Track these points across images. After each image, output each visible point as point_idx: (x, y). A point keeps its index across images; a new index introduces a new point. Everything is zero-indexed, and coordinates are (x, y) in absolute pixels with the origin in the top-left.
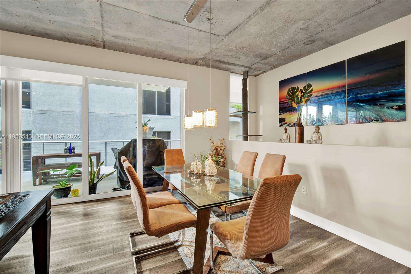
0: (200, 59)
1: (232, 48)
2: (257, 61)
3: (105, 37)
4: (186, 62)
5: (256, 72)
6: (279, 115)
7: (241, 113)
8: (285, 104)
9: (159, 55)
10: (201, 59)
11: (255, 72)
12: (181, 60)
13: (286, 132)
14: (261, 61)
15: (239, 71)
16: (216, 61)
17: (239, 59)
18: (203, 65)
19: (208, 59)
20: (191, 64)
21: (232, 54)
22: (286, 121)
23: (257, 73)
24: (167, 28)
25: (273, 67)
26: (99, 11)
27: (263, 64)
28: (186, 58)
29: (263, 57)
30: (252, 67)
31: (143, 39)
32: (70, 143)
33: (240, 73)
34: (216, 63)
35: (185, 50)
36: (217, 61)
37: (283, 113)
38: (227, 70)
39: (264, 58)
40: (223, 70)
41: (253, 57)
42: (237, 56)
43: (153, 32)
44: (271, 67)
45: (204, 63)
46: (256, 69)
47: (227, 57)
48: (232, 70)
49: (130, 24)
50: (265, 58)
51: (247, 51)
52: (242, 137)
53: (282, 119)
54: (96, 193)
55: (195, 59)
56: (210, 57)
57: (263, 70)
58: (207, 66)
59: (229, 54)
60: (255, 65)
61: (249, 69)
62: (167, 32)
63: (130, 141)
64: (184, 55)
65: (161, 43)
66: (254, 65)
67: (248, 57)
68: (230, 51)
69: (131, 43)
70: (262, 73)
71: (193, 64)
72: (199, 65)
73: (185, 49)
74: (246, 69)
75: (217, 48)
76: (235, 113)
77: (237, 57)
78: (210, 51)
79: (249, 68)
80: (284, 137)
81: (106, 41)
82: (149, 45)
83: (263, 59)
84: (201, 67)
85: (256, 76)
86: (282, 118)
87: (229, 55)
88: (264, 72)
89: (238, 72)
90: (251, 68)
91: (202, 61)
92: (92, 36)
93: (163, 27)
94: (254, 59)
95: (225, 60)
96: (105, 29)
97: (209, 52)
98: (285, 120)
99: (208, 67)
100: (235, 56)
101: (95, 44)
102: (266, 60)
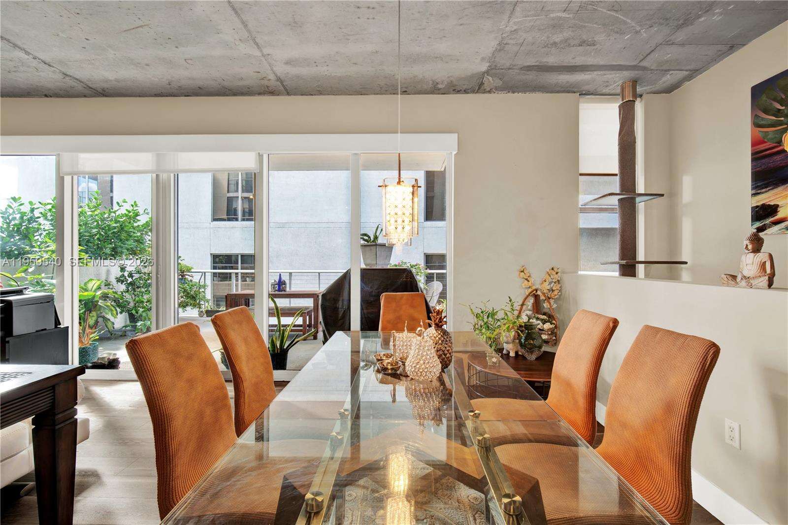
0: (484, 73)
1: (559, 14)
2: (659, 38)
3: (275, 69)
4: (454, 88)
5: (664, 79)
6: (754, 195)
7: (614, 201)
8: (778, 158)
9: (388, 84)
10: (487, 72)
11: (660, 80)
12: (440, 86)
13: (757, 249)
14: (673, 37)
15: (607, 86)
16: (528, 70)
17: (594, 45)
18: (498, 89)
19: (505, 69)
20: (468, 93)
21: (567, 34)
22: (780, 215)
23: (668, 79)
24: (369, 8)
25: (724, 48)
26: (233, 13)
27: (683, 45)
28: (448, 77)
29: (678, 20)
30: (644, 64)
31: (337, 52)
32: (280, 274)
33: (613, 92)
34: (531, 76)
35: (436, 58)
36: (529, 68)
37: (766, 187)
38: (568, 89)
39: (681, 22)
40: (558, 92)
41: (638, 28)
42: (584, 37)
43: (345, 28)
44: (719, 47)
45: (499, 83)
46: (664, 68)
47: (553, 50)
48: (586, 88)
49: (295, 22)
50: (687, 22)
51: (612, 13)
52: (617, 267)
53: (764, 207)
54: (285, 369)
55: (472, 76)
56: (504, 61)
57: (688, 67)
58: (511, 88)
59: (557, 38)
60: (655, 56)
61: (636, 72)
62: (374, 18)
63: (345, 271)
64: (441, 72)
65: (377, 52)
66: (652, 55)
67: (621, 33)
68: (557, 26)
69: (323, 70)
70: (689, 78)
71: (473, 91)
72: (489, 92)
73: (436, 55)
74: (627, 74)
75: (515, 27)
76: (595, 202)
77: (584, 42)
78: (499, 44)
79: (638, 70)
80: (749, 267)
81: (283, 79)
82: (356, 64)
83: (679, 27)
84: (495, 95)
85: (669, 90)
86: (763, 205)
87: (557, 40)
88: (694, 73)
89: (605, 91)
90: (644, 69)
91: (490, 78)
92: (256, 74)
93: (358, 7)
94: (645, 35)
95: (552, 60)
96: (266, 51)
97: (499, 48)
98: (779, 209)
99: (513, 92)
100: (577, 42)
101: (270, 89)
102: (690, 27)
